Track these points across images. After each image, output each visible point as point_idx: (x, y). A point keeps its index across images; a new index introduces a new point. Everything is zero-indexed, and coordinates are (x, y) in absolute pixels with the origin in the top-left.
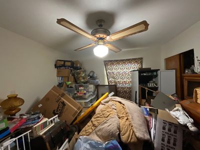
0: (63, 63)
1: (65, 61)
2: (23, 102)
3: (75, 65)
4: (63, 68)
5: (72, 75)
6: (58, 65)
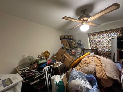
2: (49, 54)
3: (70, 38)
4: (64, 39)
5: (68, 43)
6: (61, 38)
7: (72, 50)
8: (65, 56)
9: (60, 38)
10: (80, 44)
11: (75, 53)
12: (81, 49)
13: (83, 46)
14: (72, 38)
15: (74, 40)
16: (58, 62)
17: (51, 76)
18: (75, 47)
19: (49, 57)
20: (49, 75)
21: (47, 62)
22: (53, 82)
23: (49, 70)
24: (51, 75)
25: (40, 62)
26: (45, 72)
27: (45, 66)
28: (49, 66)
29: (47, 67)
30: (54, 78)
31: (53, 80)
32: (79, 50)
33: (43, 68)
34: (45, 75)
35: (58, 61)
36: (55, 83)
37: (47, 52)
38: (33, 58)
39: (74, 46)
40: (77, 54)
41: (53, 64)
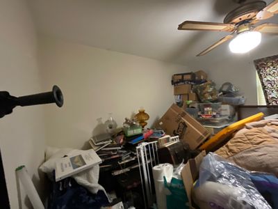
0: (180, 77)
1: (183, 75)
2: (148, 117)
3: (197, 78)
4: (181, 83)
5: (194, 92)
6: (175, 81)
7: (205, 109)
8: (184, 124)
9: (172, 81)
10: (228, 93)
11: (214, 116)
12: (232, 105)
13: (237, 97)
14: (202, 78)
15: (209, 82)
16: (168, 136)
17: (154, 166)
18: (213, 102)
19: (146, 124)
20: (148, 162)
21: (144, 134)
22: (157, 178)
23: (148, 152)
24: (153, 162)
25: (131, 133)
26: (140, 154)
27: (140, 143)
28: (147, 143)
29: (144, 144)
30: (159, 169)
31: (159, 173)
32: (226, 110)
33: (137, 145)
34: (141, 161)
35: (167, 134)
36: (163, 180)
37: (142, 113)
38: (116, 125)
39: (210, 98)
40: (218, 119)
41: (157, 139)
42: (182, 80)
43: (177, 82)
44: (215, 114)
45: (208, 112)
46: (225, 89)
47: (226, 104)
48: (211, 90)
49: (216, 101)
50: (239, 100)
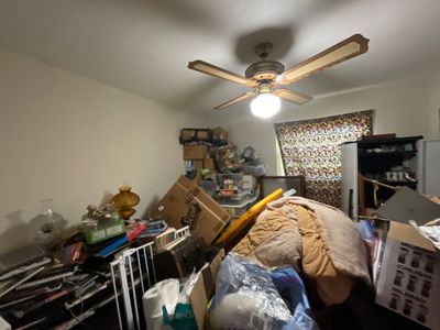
0: (193, 134)
1: (196, 130)
2: (138, 200)
3: (215, 137)
4: (194, 143)
5: (210, 157)
6: (185, 139)
7: (225, 182)
9: (181, 139)
10: (250, 160)
11: (235, 192)
12: (254, 176)
13: (260, 166)
14: (222, 138)
15: (229, 145)
16: (172, 230)
18: (234, 172)
20: (134, 284)
21: (129, 233)
22: (152, 313)
27: (119, 251)
28: (134, 250)
29: (128, 252)
30: (156, 295)
32: (249, 181)
34: (119, 287)
39: (230, 167)
40: (240, 195)
41: (152, 239)
42: (195, 139)
43: (189, 141)
44: (236, 188)
45: (228, 185)
46: (247, 155)
47: (248, 174)
48: (231, 156)
49: (238, 171)
50: (261, 169)
